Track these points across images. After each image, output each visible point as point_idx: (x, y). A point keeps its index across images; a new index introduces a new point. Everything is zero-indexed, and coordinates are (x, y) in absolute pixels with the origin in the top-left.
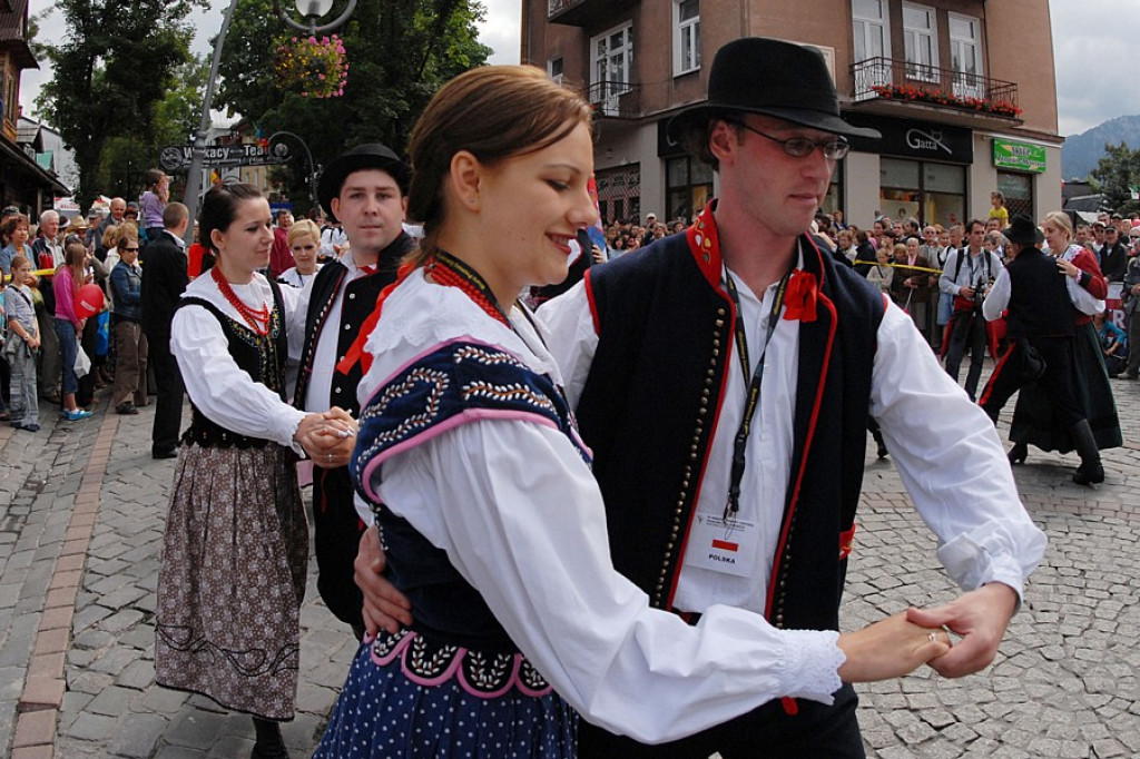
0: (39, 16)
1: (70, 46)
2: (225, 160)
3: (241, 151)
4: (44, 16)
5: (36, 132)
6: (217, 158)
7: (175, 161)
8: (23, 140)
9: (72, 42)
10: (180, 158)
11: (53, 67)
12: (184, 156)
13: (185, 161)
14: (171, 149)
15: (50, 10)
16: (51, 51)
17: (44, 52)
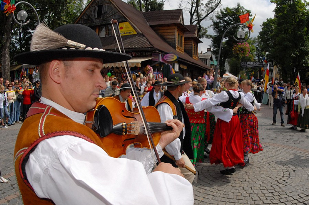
0: (207, 28)
1: (215, 36)
2: (258, 65)
3: (262, 63)
4: (209, 28)
5: (210, 56)
6: (256, 65)
7: (245, 65)
8: (207, 58)
9: (216, 35)
10: (246, 64)
11: (212, 41)
12: (247, 64)
13: (247, 65)
14: (244, 62)
15: (210, 26)
16: (211, 37)
17: (209, 37)
